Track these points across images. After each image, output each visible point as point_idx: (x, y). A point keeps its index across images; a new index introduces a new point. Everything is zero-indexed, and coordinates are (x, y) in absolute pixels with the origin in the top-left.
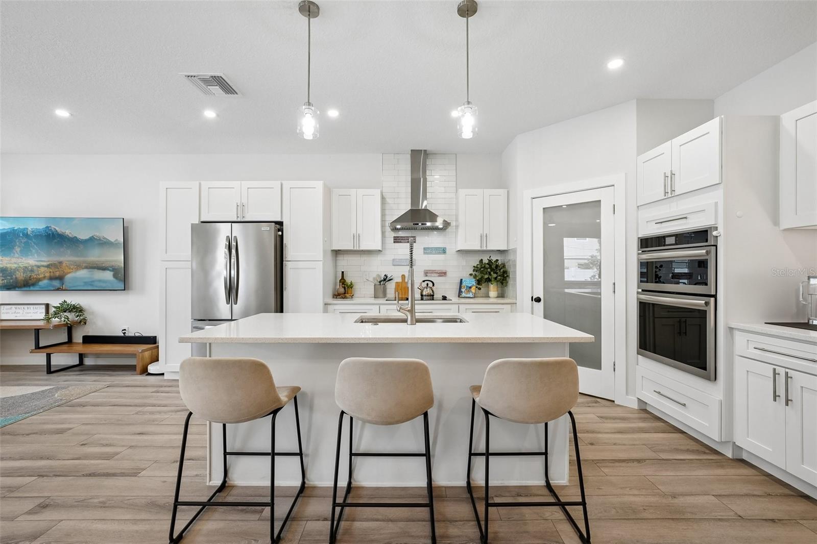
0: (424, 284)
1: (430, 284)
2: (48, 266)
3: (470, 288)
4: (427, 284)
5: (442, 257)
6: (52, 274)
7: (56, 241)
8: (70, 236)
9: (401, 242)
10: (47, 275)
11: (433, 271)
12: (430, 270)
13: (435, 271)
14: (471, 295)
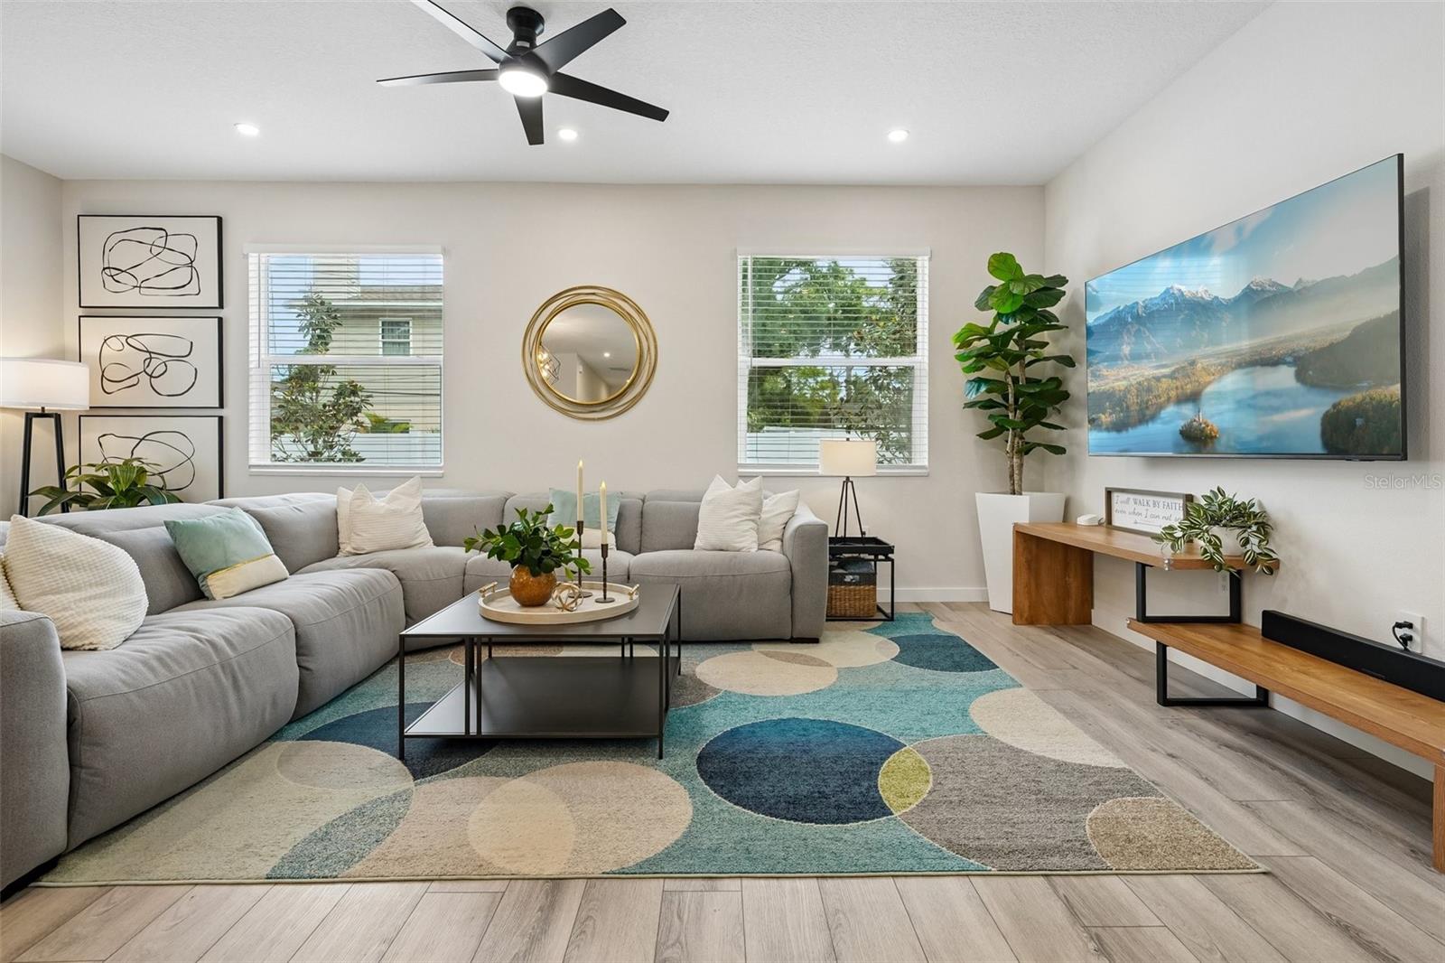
2: (1173, 376)
6: (1180, 391)
8: (1206, 297)
10: (1173, 393)
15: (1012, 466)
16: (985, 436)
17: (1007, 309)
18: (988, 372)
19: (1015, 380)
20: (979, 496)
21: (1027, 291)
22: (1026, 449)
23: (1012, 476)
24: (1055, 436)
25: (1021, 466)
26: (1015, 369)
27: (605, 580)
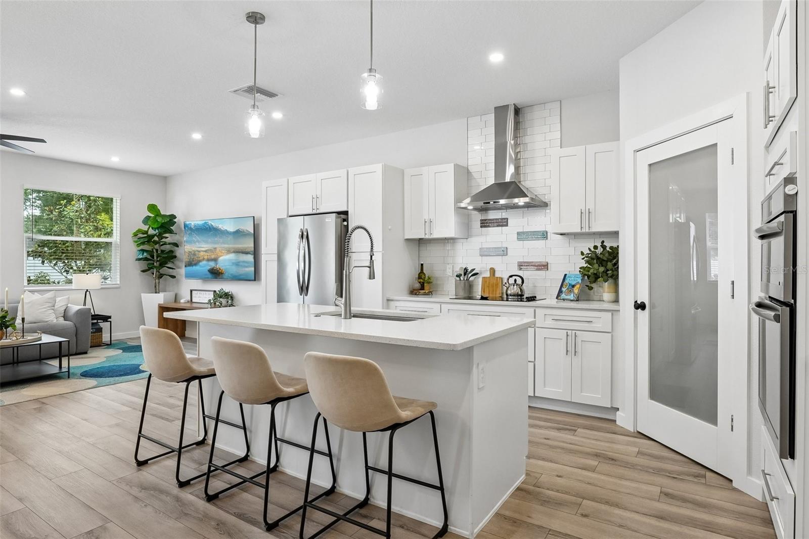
0: (512, 281)
1: (519, 281)
2: (206, 251)
3: (573, 286)
4: (515, 280)
5: (541, 243)
6: (209, 257)
7: (212, 233)
8: (222, 229)
9: (489, 226)
10: (206, 257)
11: (528, 262)
12: (525, 262)
13: (533, 262)
14: (571, 297)
15: (156, 283)
16: (143, 271)
17: (155, 226)
18: (146, 247)
19: (157, 250)
20: (142, 294)
21: (163, 221)
22: (161, 276)
23: (155, 287)
24: (171, 272)
25: (159, 282)
26: (157, 246)
27: (23, 333)
